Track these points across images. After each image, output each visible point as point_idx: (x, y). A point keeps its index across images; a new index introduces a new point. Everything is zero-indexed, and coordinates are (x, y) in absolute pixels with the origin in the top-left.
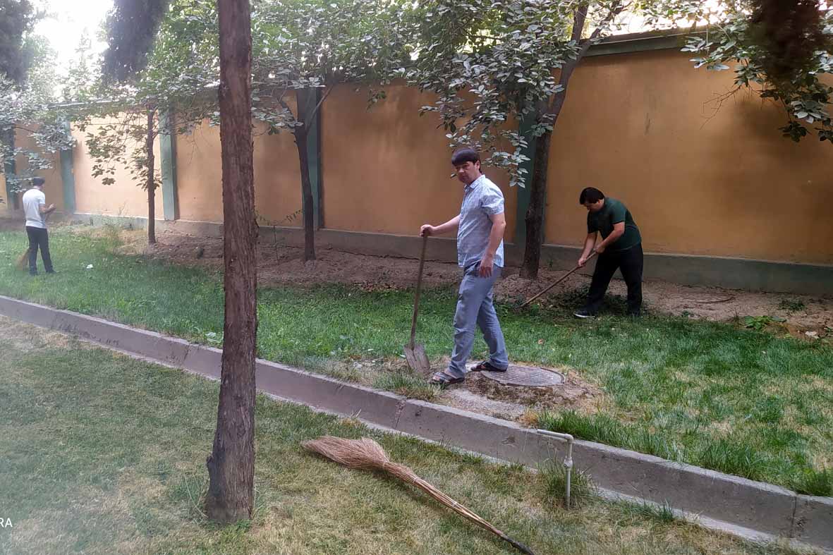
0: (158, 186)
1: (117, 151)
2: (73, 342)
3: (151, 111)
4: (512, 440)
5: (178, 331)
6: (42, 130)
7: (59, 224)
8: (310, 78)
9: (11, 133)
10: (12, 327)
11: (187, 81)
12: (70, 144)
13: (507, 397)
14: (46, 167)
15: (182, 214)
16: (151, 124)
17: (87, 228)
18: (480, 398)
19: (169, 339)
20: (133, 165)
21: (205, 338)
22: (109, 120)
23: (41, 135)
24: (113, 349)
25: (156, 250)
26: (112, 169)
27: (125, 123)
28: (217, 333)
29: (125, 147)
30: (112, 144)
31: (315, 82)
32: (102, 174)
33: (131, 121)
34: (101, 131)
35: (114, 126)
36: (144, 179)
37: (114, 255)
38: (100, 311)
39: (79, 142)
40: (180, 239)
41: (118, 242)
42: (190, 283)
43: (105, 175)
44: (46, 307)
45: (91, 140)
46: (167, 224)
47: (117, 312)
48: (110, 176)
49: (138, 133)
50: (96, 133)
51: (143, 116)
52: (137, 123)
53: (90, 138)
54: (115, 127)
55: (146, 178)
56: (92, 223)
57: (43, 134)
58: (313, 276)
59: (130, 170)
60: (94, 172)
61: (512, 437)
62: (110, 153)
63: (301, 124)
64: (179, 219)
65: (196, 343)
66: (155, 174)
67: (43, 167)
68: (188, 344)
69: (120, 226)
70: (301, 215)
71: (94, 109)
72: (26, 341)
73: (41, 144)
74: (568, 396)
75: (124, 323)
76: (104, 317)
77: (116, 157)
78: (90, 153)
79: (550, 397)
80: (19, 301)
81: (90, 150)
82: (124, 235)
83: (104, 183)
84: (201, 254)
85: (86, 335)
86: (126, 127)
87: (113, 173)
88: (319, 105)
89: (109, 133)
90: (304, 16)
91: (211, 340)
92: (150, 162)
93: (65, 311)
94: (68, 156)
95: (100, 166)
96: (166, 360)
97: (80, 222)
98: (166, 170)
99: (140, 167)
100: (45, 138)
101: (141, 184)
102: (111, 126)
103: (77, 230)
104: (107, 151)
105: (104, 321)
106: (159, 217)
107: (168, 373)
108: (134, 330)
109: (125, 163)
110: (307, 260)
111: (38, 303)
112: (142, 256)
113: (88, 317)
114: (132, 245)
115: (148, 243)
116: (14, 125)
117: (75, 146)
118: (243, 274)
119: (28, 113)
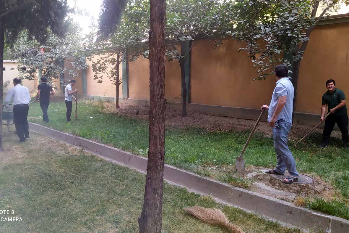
0: (121, 84)
1: (104, 69)
2: (82, 152)
3: (118, 52)
4: (291, 212)
5: (126, 148)
6: (75, 61)
7: (80, 100)
8: (187, 37)
9: (63, 62)
11: (134, 39)
12: (86, 67)
13: (286, 188)
14: (76, 76)
15: (130, 96)
16: (118, 58)
17: (91, 101)
18: (271, 188)
19: (123, 152)
20: (110, 75)
21: (139, 152)
22: (101, 56)
23: (74, 63)
24: (98, 155)
25: (119, 111)
26: (102, 77)
27: (108, 57)
28: (143, 149)
29: (107, 67)
30: (102, 66)
31: (189, 38)
32: (97, 78)
33: (110, 56)
34: (98, 61)
35: (103, 58)
36: (115, 81)
37: (101, 113)
38: (93, 138)
39: (89, 65)
40: (129, 106)
41: (103, 108)
42: (132, 126)
43: (99, 79)
45: (94, 64)
46: (124, 100)
47: (101, 139)
48: (101, 79)
49: (113, 62)
50: (96, 62)
51: (115, 54)
52: (112, 57)
53: (93, 64)
54: (104, 59)
55: (116, 80)
56: (93, 99)
57: (75, 62)
58: (186, 124)
59: (109, 77)
60: (94, 78)
61: (290, 211)
62: (101, 70)
63: (183, 57)
64: (129, 98)
65: (134, 154)
66: (119, 79)
67: (74, 76)
68: (131, 154)
69: (105, 100)
70: (181, 97)
71: (95, 52)
73: (74, 66)
74: (317, 190)
75: (104, 143)
76: (95, 141)
77: (103, 72)
78: (93, 70)
79: (308, 190)
80: (61, 132)
81: (93, 69)
82: (106, 104)
83: (98, 83)
84: (137, 113)
85: (88, 148)
86: (108, 59)
87: (102, 78)
88: (190, 48)
89: (101, 62)
90: (186, 8)
91: (141, 153)
92: (117, 73)
93: (79, 137)
94: (85, 71)
95: (97, 75)
96: (120, 161)
97: (89, 99)
98: (124, 77)
99: (113, 76)
100: (76, 64)
101: (113, 83)
103: (87, 102)
104: (100, 69)
105: (95, 142)
106: (120, 97)
107: (121, 168)
108: (107, 147)
109: (107, 74)
110: (183, 117)
111: (68, 133)
112: (113, 114)
113: (88, 140)
114: (109, 109)
115: (115, 108)
116: (64, 59)
117: (87, 67)
118: (158, 127)
119: (70, 54)
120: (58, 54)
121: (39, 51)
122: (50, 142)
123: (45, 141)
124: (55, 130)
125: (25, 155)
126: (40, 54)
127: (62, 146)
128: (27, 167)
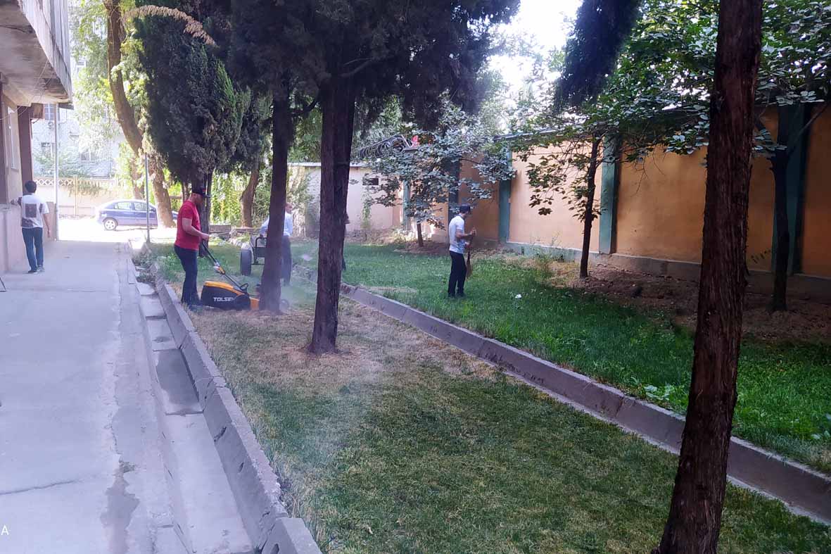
0: (597, 217)
1: (557, 181)
2: (499, 374)
3: (597, 138)
5: (610, 378)
6: (486, 161)
7: (492, 252)
8: (802, 93)
9: (458, 164)
10: (443, 350)
11: (644, 104)
12: (510, 175)
14: (486, 197)
15: (620, 246)
16: (595, 153)
17: (518, 258)
19: (600, 386)
20: (572, 195)
21: (644, 392)
22: (552, 149)
23: (484, 166)
24: (538, 388)
25: (587, 284)
26: (550, 199)
27: (567, 153)
28: (658, 387)
29: (565, 176)
30: (552, 173)
31: (808, 96)
32: (539, 203)
33: (575, 150)
34: (542, 161)
35: (556, 155)
36: (582, 210)
37: (542, 287)
38: (527, 345)
39: (518, 172)
40: (615, 274)
41: (548, 274)
42: (624, 324)
43: (542, 205)
44: (474, 334)
45: (532, 170)
46: (602, 258)
47: (544, 348)
48: (547, 206)
49: (579, 162)
50: (537, 163)
51: (589, 144)
52: (580, 151)
53: (531, 168)
54: (558, 156)
55: (584, 208)
56: (523, 252)
57: (486, 165)
58: (782, 331)
59: (568, 200)
60: (532, 202)
62: (549, 183)
63: (783, 148)
64: (615, 252)
65: (632, 395)
66: (594, 204)
67: (483, 196)
68: (622, 395)
69: (551, 256)
70: (769, 257)
71: (538, 139)
72: (454, 366)
73: (483, 174)
75: (552, 361)
76: (530, 352)
77: (555, 187)
78: (530, 183)
80: (451, 325)
81: (530, 180)
82: (555, 266)
83: (540, 213)
84: (638, 293)
85: (512, 368)
86: (568, 156)
87: (550, 203)
88: (806, 127)
89: (551, 163)
90: (805, 17)
91: (651, 395)
92: (590, 193)
93: (492, 340)
94: (507, 186)
95: (538, 195)
96: (595, 408)
97: (512, 251)
98: (607, 201)
99: (579, 197)
100: (488, 169)
101: (577, 215)
102: (553, 156)
103: (509, 258)
104: (546, 181)
105: (530, 356)
106: (594, 249)
107: (599, 426)
108: (561, 369)
109: (563, 192)
110: (774, 310)
111: (468, 328)
112: (572, 290)
113: (514, 349)
114: (562, 277)
115: (579, 277)
116: (461, 158)
117: (514, 176)
118: (722, 333)
119: (475, 146)
120: (449, 146)
121: (407, 141)
122: (429, 344)
123: (418, 342)
124: (439, 320)
125: (379, 366)
126: (411, 147)
127: (455, 357)
128: (385, 392)
